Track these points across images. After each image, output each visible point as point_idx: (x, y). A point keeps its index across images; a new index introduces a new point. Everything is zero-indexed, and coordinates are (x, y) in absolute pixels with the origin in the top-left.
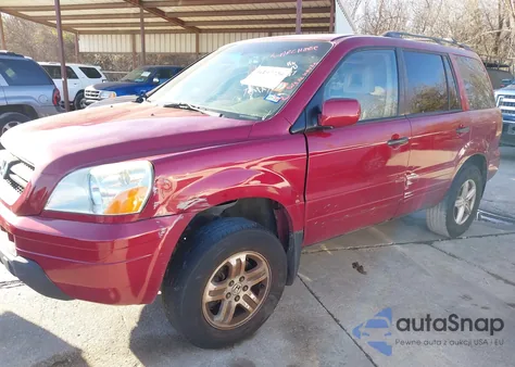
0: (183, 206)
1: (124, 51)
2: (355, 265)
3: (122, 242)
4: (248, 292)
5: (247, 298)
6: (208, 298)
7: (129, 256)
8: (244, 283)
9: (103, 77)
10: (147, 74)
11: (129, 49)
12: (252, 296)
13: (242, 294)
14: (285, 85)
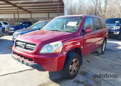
0: (66, 50)
1: (12, 18)
2: (87, 61)
3: (57, 58)
4: (75, 67)
5: (75, 68)
6: (70, 68)
7: (58, 61)
8: (75, 65)
9: (9, 24)
10: (21, 23)
11: (13, 17)
12: (76, 68)
13: (74, 67)
14: (77, 25)
